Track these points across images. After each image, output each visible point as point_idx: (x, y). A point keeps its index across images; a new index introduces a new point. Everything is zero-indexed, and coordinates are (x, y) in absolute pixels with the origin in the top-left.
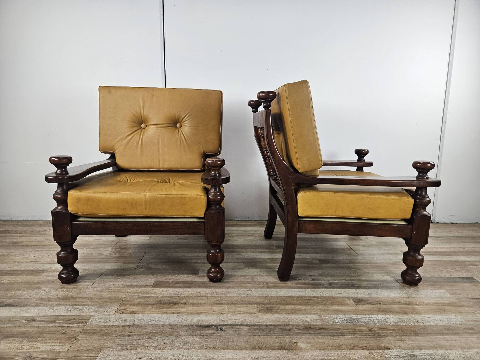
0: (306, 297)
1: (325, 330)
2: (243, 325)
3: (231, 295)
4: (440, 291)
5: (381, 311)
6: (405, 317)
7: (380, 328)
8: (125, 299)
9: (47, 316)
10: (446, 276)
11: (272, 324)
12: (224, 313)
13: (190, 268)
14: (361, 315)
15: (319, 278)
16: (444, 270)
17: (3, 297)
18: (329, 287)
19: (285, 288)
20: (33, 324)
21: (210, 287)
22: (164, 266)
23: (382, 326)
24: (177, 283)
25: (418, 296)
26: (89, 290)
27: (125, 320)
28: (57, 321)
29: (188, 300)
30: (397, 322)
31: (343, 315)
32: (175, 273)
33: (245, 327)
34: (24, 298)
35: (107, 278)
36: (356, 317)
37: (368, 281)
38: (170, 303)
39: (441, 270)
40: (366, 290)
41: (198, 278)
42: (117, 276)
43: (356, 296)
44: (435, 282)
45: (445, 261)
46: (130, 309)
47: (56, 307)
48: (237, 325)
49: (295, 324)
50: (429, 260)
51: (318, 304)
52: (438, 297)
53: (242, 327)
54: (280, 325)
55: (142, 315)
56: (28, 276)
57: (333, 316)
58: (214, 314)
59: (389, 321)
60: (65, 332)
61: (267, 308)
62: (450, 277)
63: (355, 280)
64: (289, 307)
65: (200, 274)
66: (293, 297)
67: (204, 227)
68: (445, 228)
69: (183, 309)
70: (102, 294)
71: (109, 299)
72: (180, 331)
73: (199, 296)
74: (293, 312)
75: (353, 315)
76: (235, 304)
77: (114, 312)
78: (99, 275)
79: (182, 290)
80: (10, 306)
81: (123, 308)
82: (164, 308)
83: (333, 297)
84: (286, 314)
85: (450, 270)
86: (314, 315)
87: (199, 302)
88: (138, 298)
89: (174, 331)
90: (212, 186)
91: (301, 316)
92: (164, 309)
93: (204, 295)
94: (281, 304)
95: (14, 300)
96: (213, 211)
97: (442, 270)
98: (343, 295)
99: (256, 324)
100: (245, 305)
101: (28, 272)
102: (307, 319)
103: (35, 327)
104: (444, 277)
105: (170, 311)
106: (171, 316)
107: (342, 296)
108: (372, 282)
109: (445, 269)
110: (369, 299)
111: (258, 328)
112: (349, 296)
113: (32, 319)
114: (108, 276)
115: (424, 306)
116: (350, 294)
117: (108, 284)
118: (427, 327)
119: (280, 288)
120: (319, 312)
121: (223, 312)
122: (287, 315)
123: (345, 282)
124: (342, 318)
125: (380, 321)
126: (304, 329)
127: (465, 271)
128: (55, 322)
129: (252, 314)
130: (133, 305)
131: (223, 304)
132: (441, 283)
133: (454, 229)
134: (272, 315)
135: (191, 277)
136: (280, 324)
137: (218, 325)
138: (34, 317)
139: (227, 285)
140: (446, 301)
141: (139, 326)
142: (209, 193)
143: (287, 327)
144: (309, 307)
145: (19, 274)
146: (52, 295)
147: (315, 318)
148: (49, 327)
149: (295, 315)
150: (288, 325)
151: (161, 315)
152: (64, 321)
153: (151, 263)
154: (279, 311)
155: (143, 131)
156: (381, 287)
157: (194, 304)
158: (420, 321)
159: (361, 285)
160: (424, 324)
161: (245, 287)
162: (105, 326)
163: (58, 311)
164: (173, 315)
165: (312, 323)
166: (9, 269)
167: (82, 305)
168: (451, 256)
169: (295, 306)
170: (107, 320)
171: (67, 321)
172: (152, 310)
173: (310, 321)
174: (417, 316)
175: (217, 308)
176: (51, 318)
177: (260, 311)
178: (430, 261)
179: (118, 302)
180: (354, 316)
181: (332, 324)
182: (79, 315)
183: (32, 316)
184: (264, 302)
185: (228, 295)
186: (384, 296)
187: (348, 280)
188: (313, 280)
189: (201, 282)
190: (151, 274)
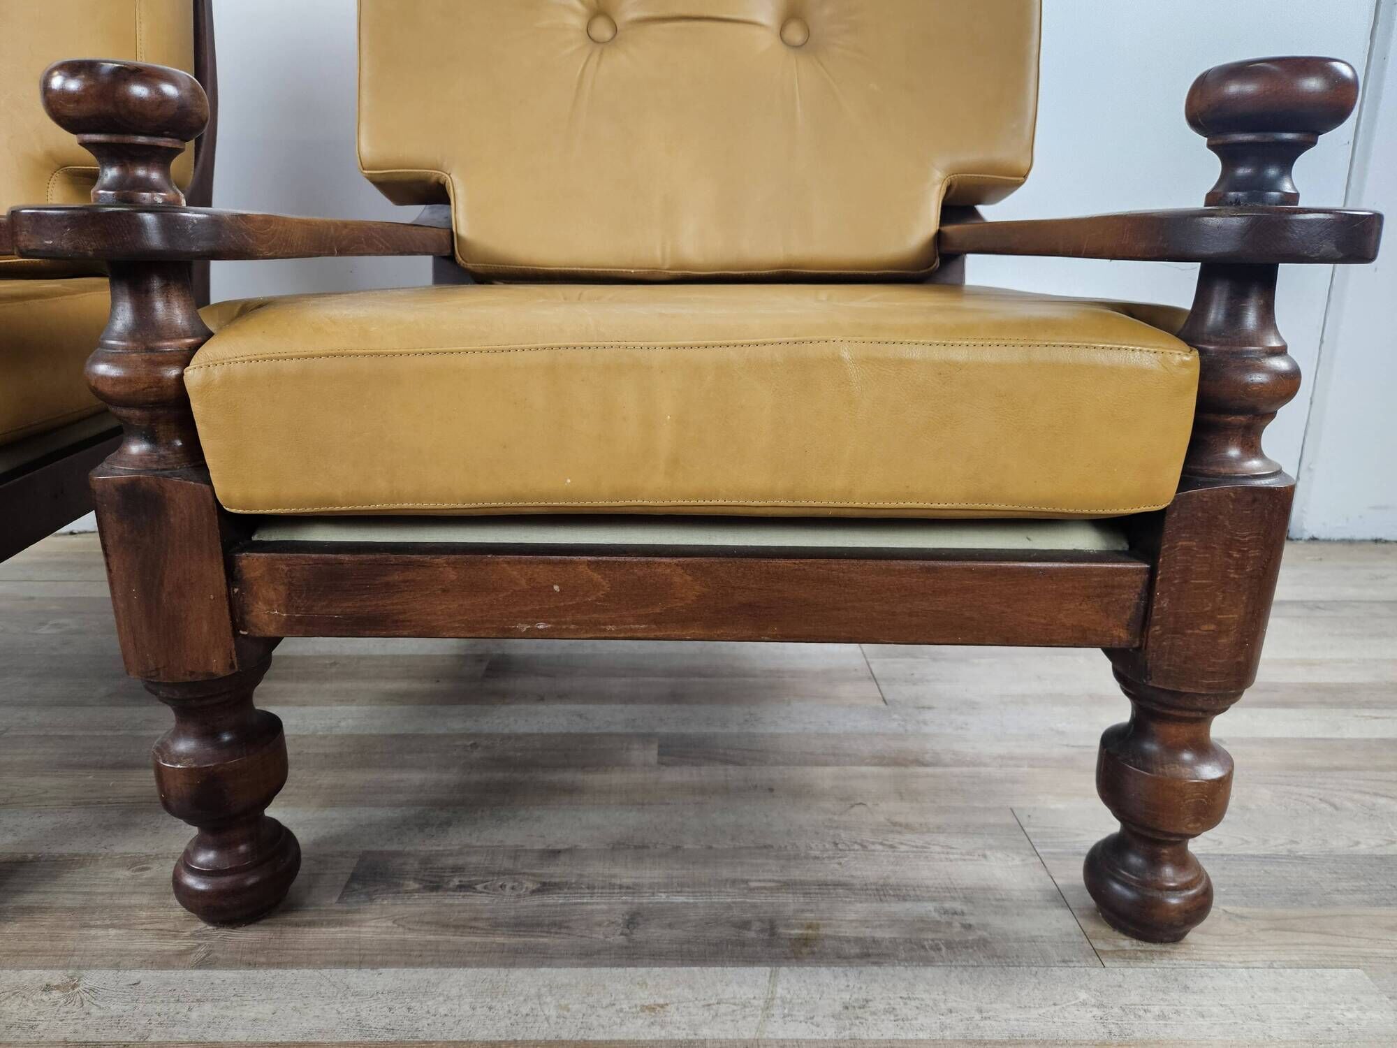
4: (1329, 973)
10: (1363, 849)
15: (595, 869)
16: (1349, 805)
18: (608, 948)
37: (881, 891)
39: (1336, 808)
40: (839, 970)
43: (748, 1035)
44: (1297, 897)
45: (1351, 745)
50: (1268, 735)
62: (1382, 859)
63: (802, 883)
68: (1350, 564)
85: (1382, 801)
97: (1336, 801)
98: (663, 1026)
104: (1352, 858)
108: (904, 899)
109: (1356, 796)
112: (705, 1033)
116: (723, 1008)
123: (729, 907)
132: (1335, 904)
133: (1388, 568)
156: (950, 944)
159: (823, 931)
168: (1385, 713)
178: (1272, 742)
186: (943, 1027)
187: (758, 888)
188: (545, 888)
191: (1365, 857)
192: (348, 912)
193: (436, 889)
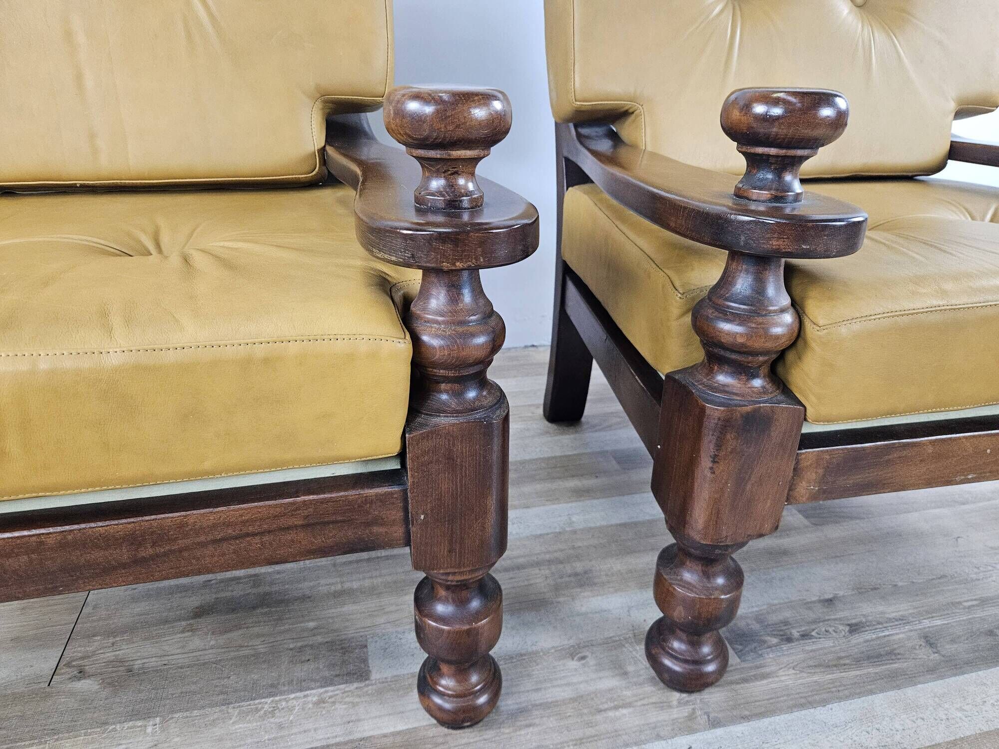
13: (319, 639)
18: (938, 663)
22: (196, 642)
32: (254, 692)
41: (376, 709)
65: (375, 676)
67: (406, 510)
90: (427, 272)
96: (452, 420)
135: (341, 708)
139: (527, 737)
142: (419, 317)
153: (130, 629)
189: (398, 739)
190: (135, 715)
193: (789, 640)
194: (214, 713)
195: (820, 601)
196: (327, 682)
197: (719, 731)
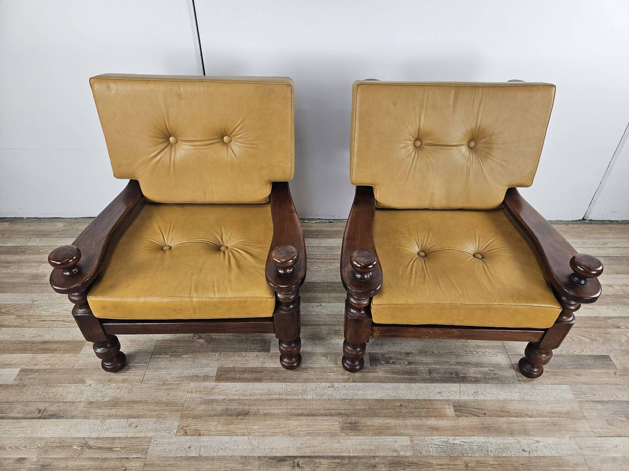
0: (398, 400)
1: (415, 467)
2: (323, 457)
3: (309, 397)
5: (485, 428)
6: (510, 440)
7: (478, 462)
8: (186, 405)
9: (101, 438)
10: (576, 353)
11: (355, 455)
12: (301, 433)
14: (460, 438)
15: (418, 358)
16: (576, 339)
17: (45, 400)
18: (427, 379)
19: (373, 382)
20: (88, 453)
21: (284, 380)
23: (480, 458)
24: (245, 371)
25: (533, 398)
26: (142, 386)
27: (189, 448)
28: (114, 448)
29: (259, 407)
30: (500, 450)
31: (439, 437)
32: (241, 350)
33: (325, 461)
34: (70, 402)
35: (160, 360)
36: (453, 442)
37: (477, 365)
38: (239, 414)
39: (572, 339)
40: (472, 384)
41: (270, 360)
42: (172, 355)
43: (458, 399)
44: (560, 367)
46: (193, 424)
47: (108, 421)
48: (316, 457)
49: (382, 454)
51: (412, 415)
52: (557, 401)
53: (322, 460)
54: (364, 457)
55: (208, 437)
56: (67, 355)
57: (427, 438)
58: (290, 435)
59: (490, 449)
60: (125, 468)
61: (351, 423)
62: (579, 356)
63: (461, 363)
64: (378, 421)
65: (271, 352)
66: (383, 400)
68: (598, 236)
69: (254, 425)
70: (158, 393)
71: (168, 404)
72: (251, 468)
73: (272, 400)
74: (381, 431)
75: (450, 438)
76: (314, 415)
77: (175, 431)
78: (149, 353)
79: (250, 386)
80: (56, 418)
81: (185, 423)
82: (232, 423)
83: (430, 400)
84: (373, 435)
85: (583, 338)
86: (404, 437)
87: (272, 411)
88: (201, 403)
89: (245, 468)
91: (389, 440)
92: (231, 426)
93: (277, 397)
94: (368, 416)
95: (59, 406)
96: (284, 312)
98: (443, 396)
99: (338, 455)
100: (326, 418)
101: (64, 344)
102: (396, 446)
103: (90, 459)
104: (573, 356)
105: (239, 429)
106: (241, 439)
107: (442, 398)
108: (481, 367)
109: (578, 338)
110: (473, 404)
111: (339, 463)
112: (450, 398)
113: (85, 444)
114: (161, 356)
115: (537, 419)
116: (452, 393)
117: (163, 373)
118: (533, 460)
119: (368, 382)
120: (411, 432)
121: (300, 431)
122: (374, 437)
123: (448, 369)
124: (436, 443)
125: (480, 448)
126: (391, 464)
127: (602, 340)
128: (111, 449)
129: (333, 435)
130: (195, 417)
131: (299, 415)
132: (567, 368)
133: (609, 238)
134: (356, 437)
135: (262, 358)
136: (364, 455)
137: (294, 456)
138: (86, 439)
139: (305, 375)
140: (565, 409)
141: (207, 459)
143: (373, 461)
144: (400, 422)
145: (53, 351)
146: (100, 395)
147: (405, 443)
148: (105, 459)
149: (383, 437)
150: (374, 457)
151: (229, 438)
152: (121, 448)
154: (365, 428)
155: (173, 149)
156: (491, 379)
157: (266, 415)
158: (526, 449)
159: (467, 375)
160: (531, 455)
161: (327, 381)
162: (167, 459)
163: (111, 428)
164: (242, 437)
165: (402, 453)
166: (39, 339)
167: (138, 417)
169: (383, 418)
170: (170, 448)
171: (124, 448)
172: (218, 428)
173: (399, 449)
174: (525, 439)
175: (293, 423)
176: (106, 442)
177: (342, 429)
179: (178, 411)
180: (451, 440)
181: (424, 454)
182: (136, 437)
183: (84, 438)
184: (348, 412)
185: (305, 397)
186: (492, 397)
187: (452, 364)
188: (410, 363)
189: (274, 369)
190: (213, 351)
191: (576, 355)
192: (374, 369)
193: (388, 363)
194: (231, 354)
195: (405, 353)
196: (259, 351)
197: (354, 384)
